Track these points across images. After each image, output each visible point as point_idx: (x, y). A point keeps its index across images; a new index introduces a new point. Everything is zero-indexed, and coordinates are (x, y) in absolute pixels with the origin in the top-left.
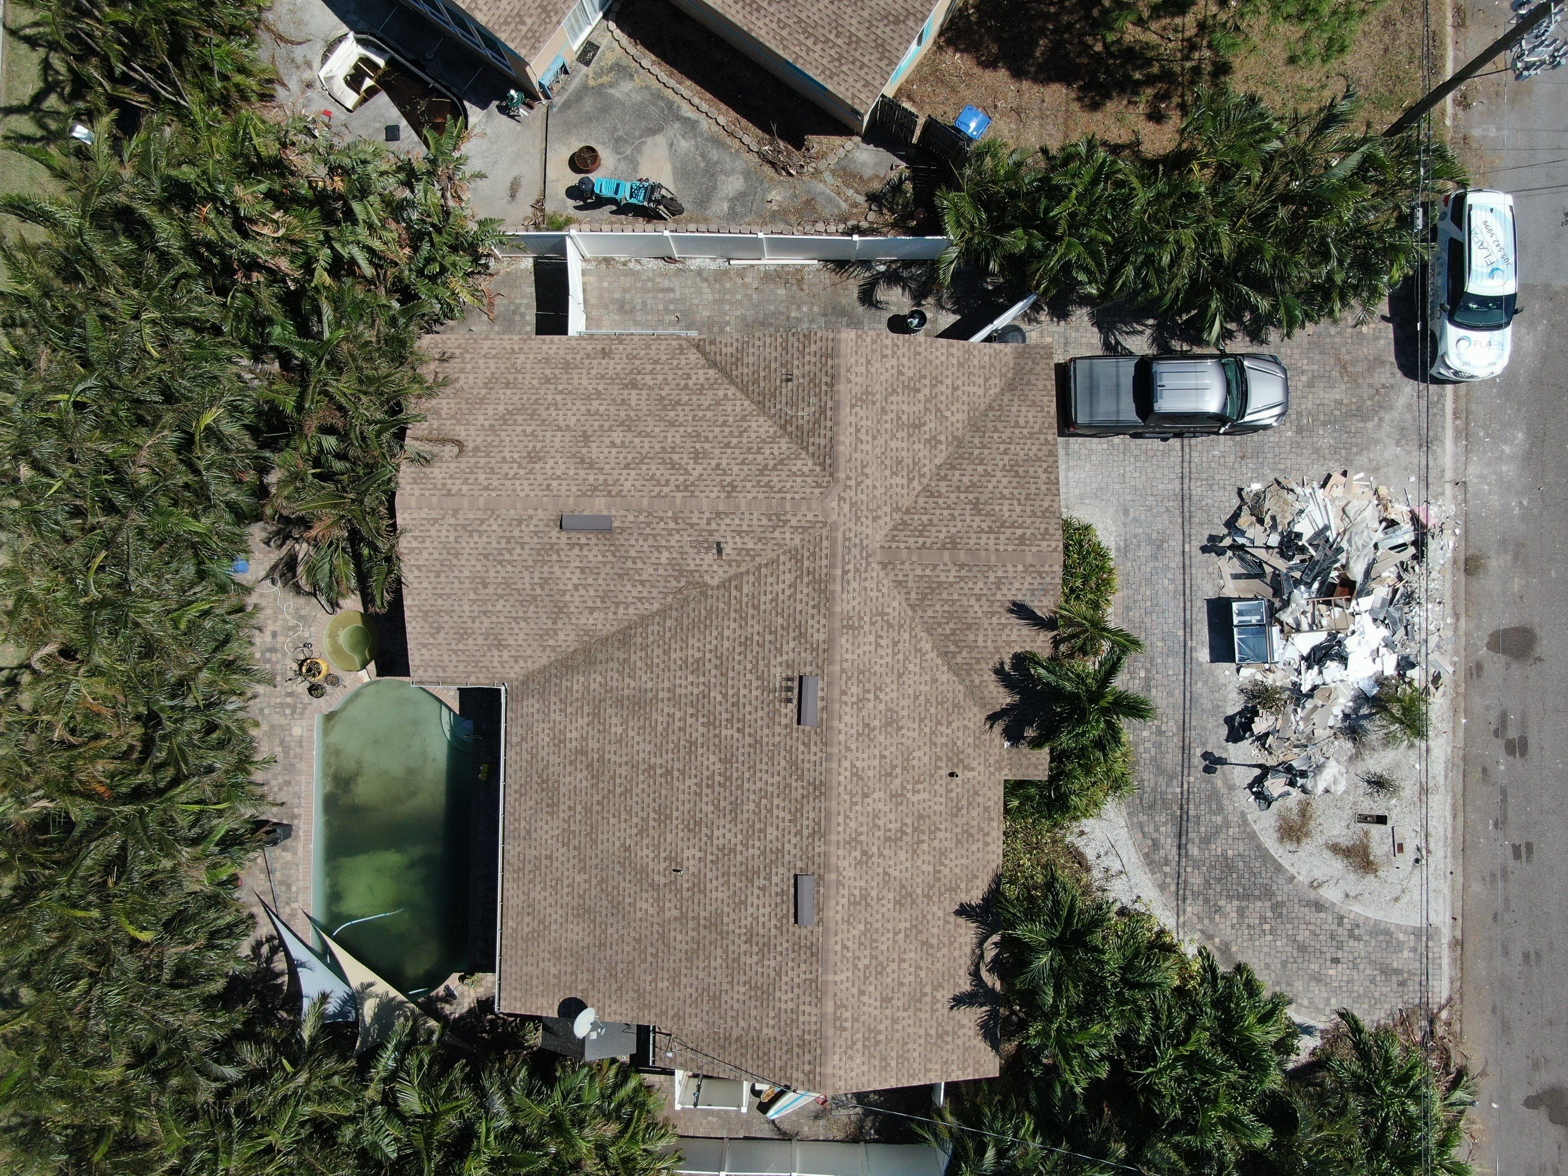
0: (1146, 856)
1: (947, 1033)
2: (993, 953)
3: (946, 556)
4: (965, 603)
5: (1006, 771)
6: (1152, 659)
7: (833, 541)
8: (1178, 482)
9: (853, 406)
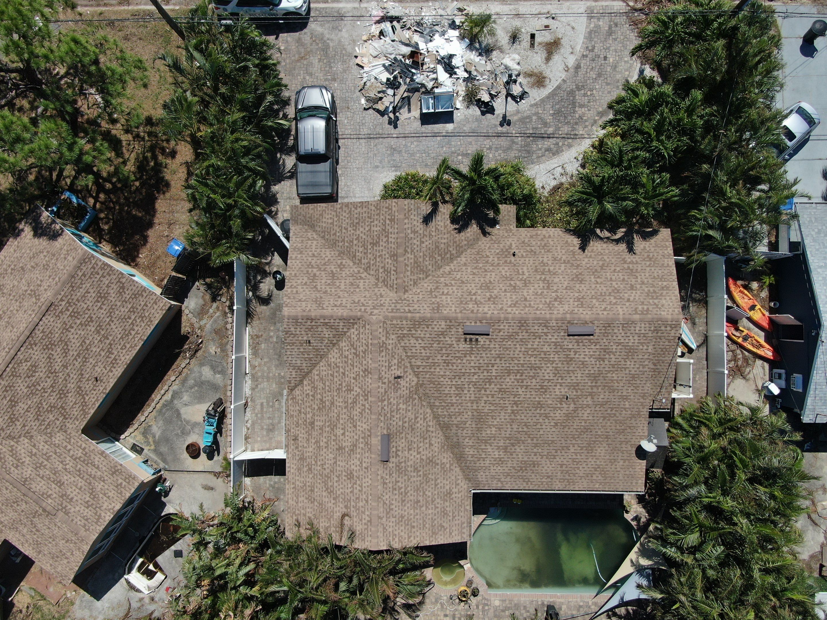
0: (554, 154)
1: (648, 256)
2: (606, 232)
3: (401, 259)
4: (424, 249)
5: (512, 227)
6: (453, 153)
7: (393, 318)
8: (361, 141)
9: (323, 309)
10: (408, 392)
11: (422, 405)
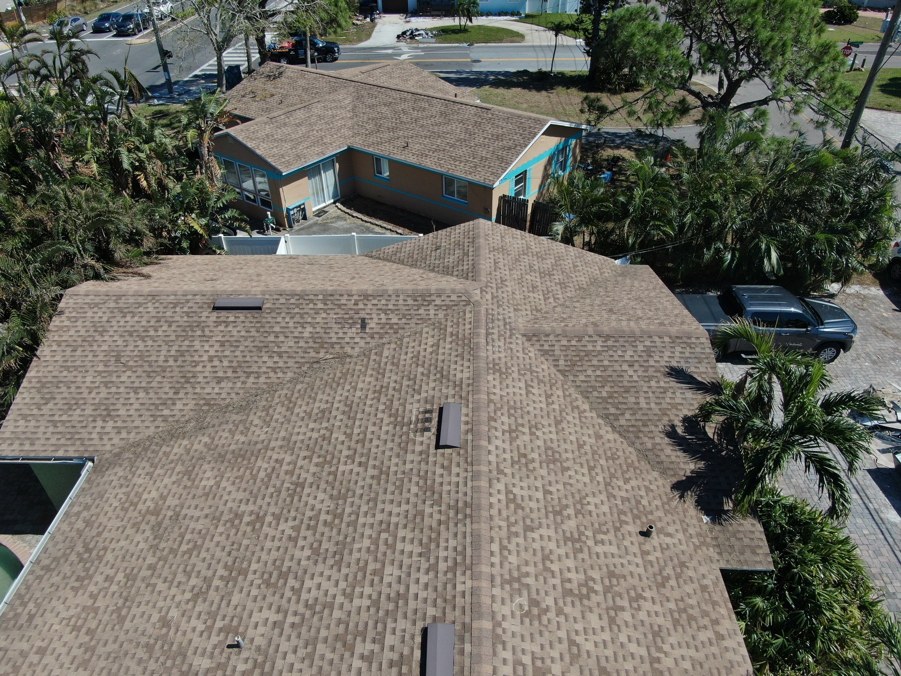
4: (617, 368)
5: (717, 557)
7: (477, 314)
9: (491, 251)
10: (334, 340)
11: (303, 364)
